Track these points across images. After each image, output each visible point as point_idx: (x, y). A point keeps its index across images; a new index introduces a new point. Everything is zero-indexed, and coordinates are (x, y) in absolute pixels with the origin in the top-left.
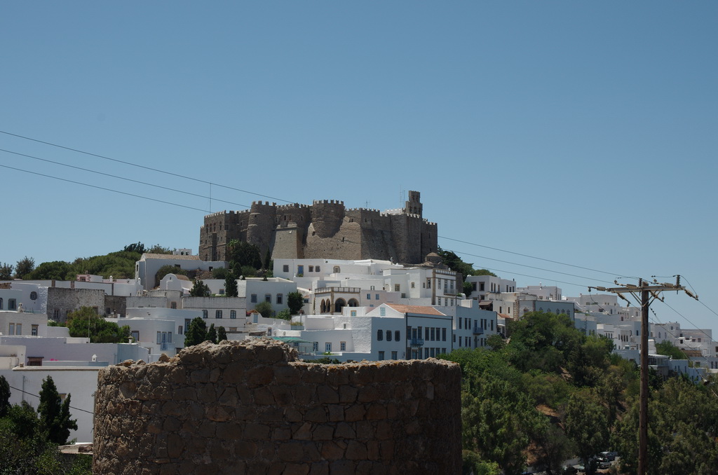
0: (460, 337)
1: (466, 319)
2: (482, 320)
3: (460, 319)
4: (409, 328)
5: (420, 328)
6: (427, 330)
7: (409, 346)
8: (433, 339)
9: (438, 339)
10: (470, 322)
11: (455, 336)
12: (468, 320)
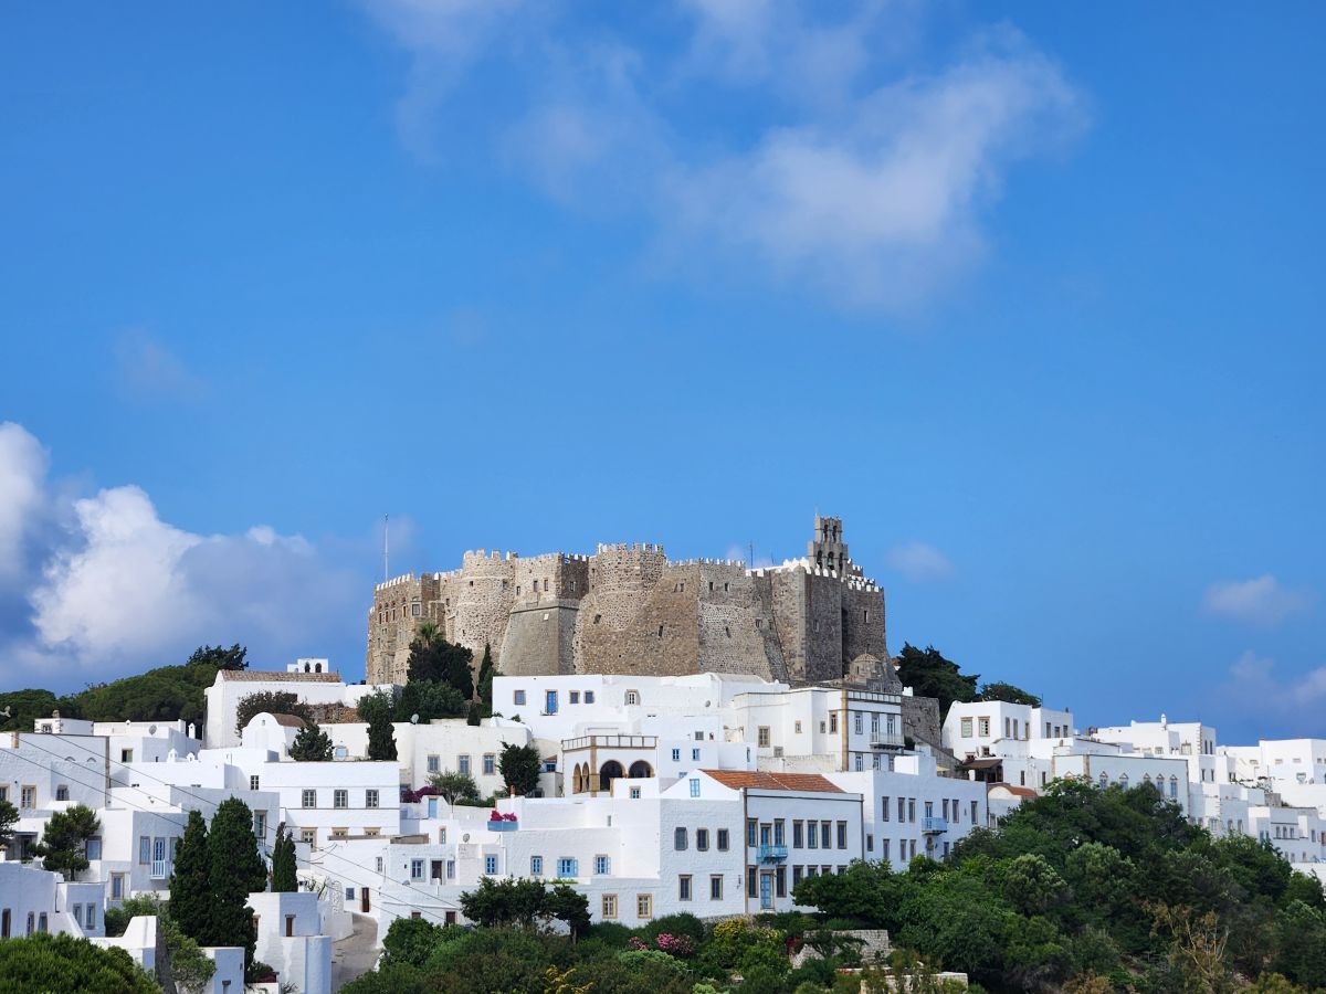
0: (886, 841)
1: (901, 800)
2: (945, 801)
3: (885, 800)
4: (751, 823)
5: (779, 823)
6: (798, 826)
7: (753, 861)
8: (812, 845)
9: (826, 844)
10: (911, 805)
11: (870, 838)
12: (907, 803)
